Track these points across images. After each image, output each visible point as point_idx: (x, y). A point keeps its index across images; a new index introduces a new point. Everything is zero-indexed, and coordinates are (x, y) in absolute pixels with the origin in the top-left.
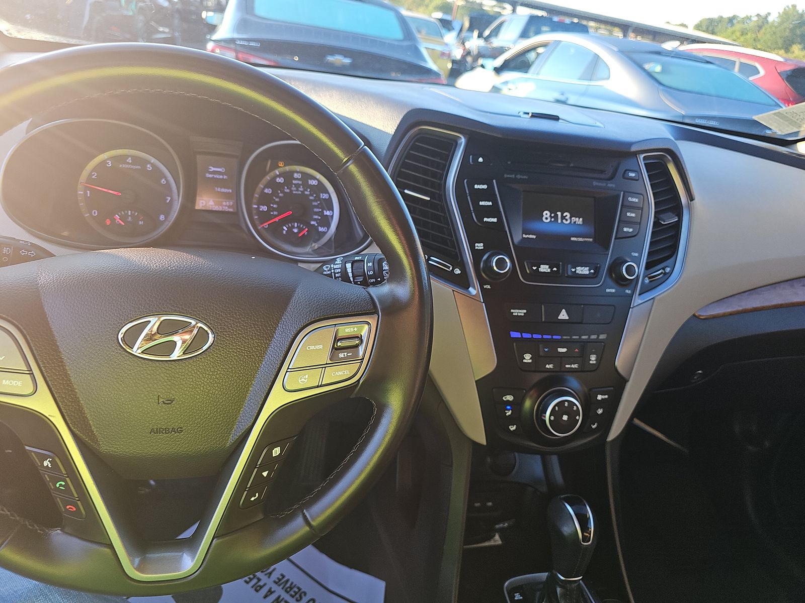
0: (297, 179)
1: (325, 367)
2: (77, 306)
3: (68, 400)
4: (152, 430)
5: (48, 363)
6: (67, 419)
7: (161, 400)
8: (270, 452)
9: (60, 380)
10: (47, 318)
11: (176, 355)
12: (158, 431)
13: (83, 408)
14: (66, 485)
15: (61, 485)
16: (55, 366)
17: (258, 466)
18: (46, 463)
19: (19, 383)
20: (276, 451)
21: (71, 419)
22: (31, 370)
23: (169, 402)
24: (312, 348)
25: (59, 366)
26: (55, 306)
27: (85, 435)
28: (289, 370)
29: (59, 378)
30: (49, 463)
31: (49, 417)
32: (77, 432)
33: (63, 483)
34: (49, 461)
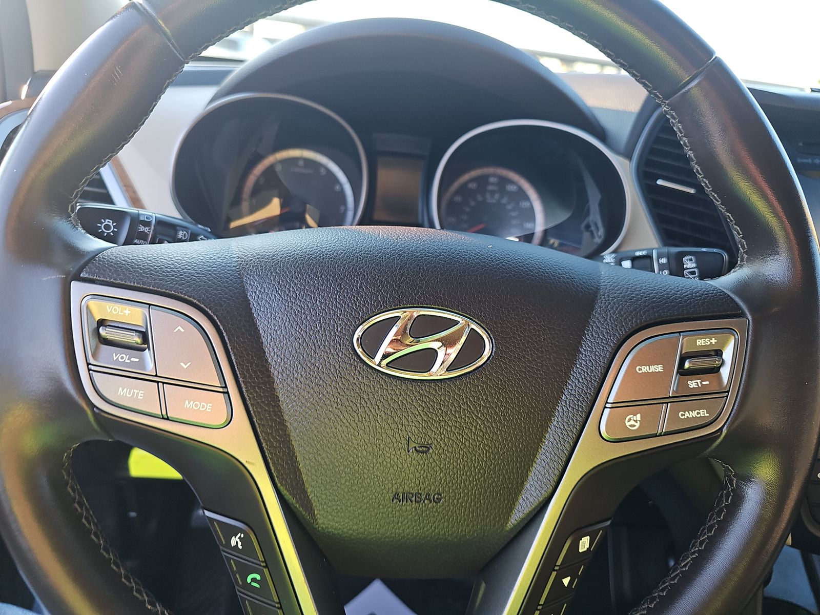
0: (493, 184)
1: (667, 403)
2: (294, 292)
3: (274, 438)
4: (396, 496)
5: (251, 377)
6: (272, 468)
7: (412, 445)
8: (576, 545)
9: (266, 405)
10: (251, 309)
11: (437, 372)
12: (405, 497)
13: (294, 453)
14: (262, 582)
15: (254, 580)
16: (259, 383)
17: (557, 568)
18: (234, 541)
19: (208, 407)
20: (584, 544)
21: (276, 469)
22: (226, 387)
23: (424, 449)
24: (645, 369)
25: (264, 383)
26: (262, 291)
27: (296, 498)
28: (608, 405)
29: (263, 402)
30: (238, 540)
31: (246, 465)
32: (285, 492)
33: (258, 577)
34: (240, 538)
